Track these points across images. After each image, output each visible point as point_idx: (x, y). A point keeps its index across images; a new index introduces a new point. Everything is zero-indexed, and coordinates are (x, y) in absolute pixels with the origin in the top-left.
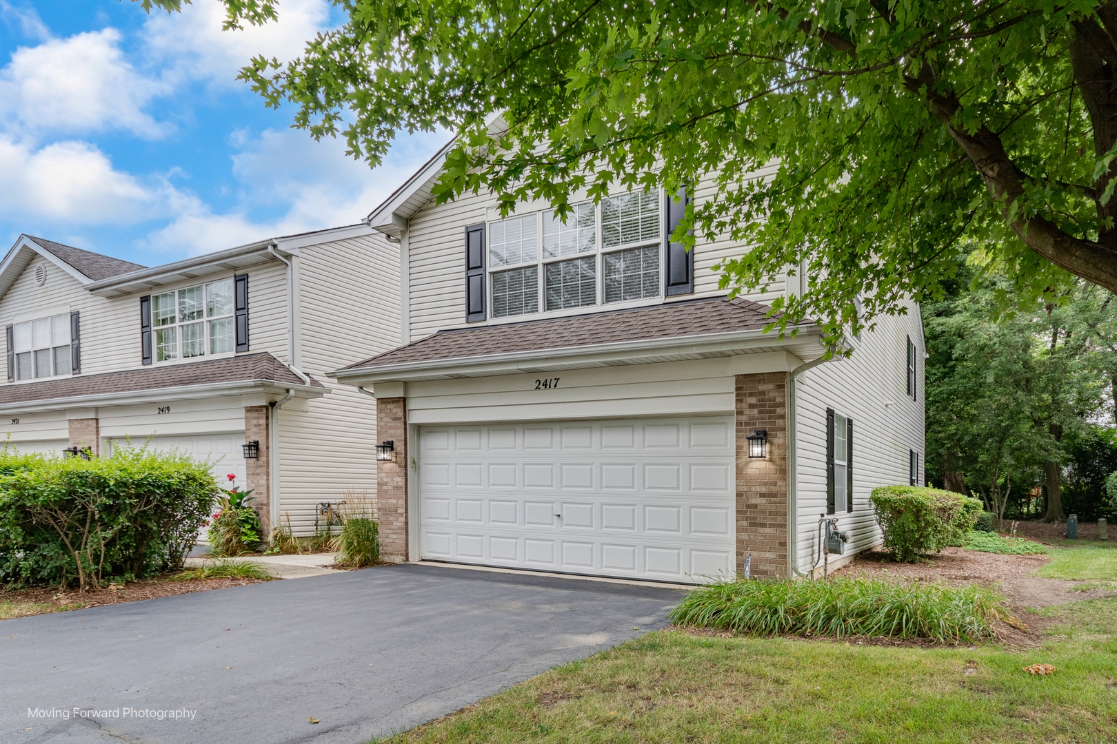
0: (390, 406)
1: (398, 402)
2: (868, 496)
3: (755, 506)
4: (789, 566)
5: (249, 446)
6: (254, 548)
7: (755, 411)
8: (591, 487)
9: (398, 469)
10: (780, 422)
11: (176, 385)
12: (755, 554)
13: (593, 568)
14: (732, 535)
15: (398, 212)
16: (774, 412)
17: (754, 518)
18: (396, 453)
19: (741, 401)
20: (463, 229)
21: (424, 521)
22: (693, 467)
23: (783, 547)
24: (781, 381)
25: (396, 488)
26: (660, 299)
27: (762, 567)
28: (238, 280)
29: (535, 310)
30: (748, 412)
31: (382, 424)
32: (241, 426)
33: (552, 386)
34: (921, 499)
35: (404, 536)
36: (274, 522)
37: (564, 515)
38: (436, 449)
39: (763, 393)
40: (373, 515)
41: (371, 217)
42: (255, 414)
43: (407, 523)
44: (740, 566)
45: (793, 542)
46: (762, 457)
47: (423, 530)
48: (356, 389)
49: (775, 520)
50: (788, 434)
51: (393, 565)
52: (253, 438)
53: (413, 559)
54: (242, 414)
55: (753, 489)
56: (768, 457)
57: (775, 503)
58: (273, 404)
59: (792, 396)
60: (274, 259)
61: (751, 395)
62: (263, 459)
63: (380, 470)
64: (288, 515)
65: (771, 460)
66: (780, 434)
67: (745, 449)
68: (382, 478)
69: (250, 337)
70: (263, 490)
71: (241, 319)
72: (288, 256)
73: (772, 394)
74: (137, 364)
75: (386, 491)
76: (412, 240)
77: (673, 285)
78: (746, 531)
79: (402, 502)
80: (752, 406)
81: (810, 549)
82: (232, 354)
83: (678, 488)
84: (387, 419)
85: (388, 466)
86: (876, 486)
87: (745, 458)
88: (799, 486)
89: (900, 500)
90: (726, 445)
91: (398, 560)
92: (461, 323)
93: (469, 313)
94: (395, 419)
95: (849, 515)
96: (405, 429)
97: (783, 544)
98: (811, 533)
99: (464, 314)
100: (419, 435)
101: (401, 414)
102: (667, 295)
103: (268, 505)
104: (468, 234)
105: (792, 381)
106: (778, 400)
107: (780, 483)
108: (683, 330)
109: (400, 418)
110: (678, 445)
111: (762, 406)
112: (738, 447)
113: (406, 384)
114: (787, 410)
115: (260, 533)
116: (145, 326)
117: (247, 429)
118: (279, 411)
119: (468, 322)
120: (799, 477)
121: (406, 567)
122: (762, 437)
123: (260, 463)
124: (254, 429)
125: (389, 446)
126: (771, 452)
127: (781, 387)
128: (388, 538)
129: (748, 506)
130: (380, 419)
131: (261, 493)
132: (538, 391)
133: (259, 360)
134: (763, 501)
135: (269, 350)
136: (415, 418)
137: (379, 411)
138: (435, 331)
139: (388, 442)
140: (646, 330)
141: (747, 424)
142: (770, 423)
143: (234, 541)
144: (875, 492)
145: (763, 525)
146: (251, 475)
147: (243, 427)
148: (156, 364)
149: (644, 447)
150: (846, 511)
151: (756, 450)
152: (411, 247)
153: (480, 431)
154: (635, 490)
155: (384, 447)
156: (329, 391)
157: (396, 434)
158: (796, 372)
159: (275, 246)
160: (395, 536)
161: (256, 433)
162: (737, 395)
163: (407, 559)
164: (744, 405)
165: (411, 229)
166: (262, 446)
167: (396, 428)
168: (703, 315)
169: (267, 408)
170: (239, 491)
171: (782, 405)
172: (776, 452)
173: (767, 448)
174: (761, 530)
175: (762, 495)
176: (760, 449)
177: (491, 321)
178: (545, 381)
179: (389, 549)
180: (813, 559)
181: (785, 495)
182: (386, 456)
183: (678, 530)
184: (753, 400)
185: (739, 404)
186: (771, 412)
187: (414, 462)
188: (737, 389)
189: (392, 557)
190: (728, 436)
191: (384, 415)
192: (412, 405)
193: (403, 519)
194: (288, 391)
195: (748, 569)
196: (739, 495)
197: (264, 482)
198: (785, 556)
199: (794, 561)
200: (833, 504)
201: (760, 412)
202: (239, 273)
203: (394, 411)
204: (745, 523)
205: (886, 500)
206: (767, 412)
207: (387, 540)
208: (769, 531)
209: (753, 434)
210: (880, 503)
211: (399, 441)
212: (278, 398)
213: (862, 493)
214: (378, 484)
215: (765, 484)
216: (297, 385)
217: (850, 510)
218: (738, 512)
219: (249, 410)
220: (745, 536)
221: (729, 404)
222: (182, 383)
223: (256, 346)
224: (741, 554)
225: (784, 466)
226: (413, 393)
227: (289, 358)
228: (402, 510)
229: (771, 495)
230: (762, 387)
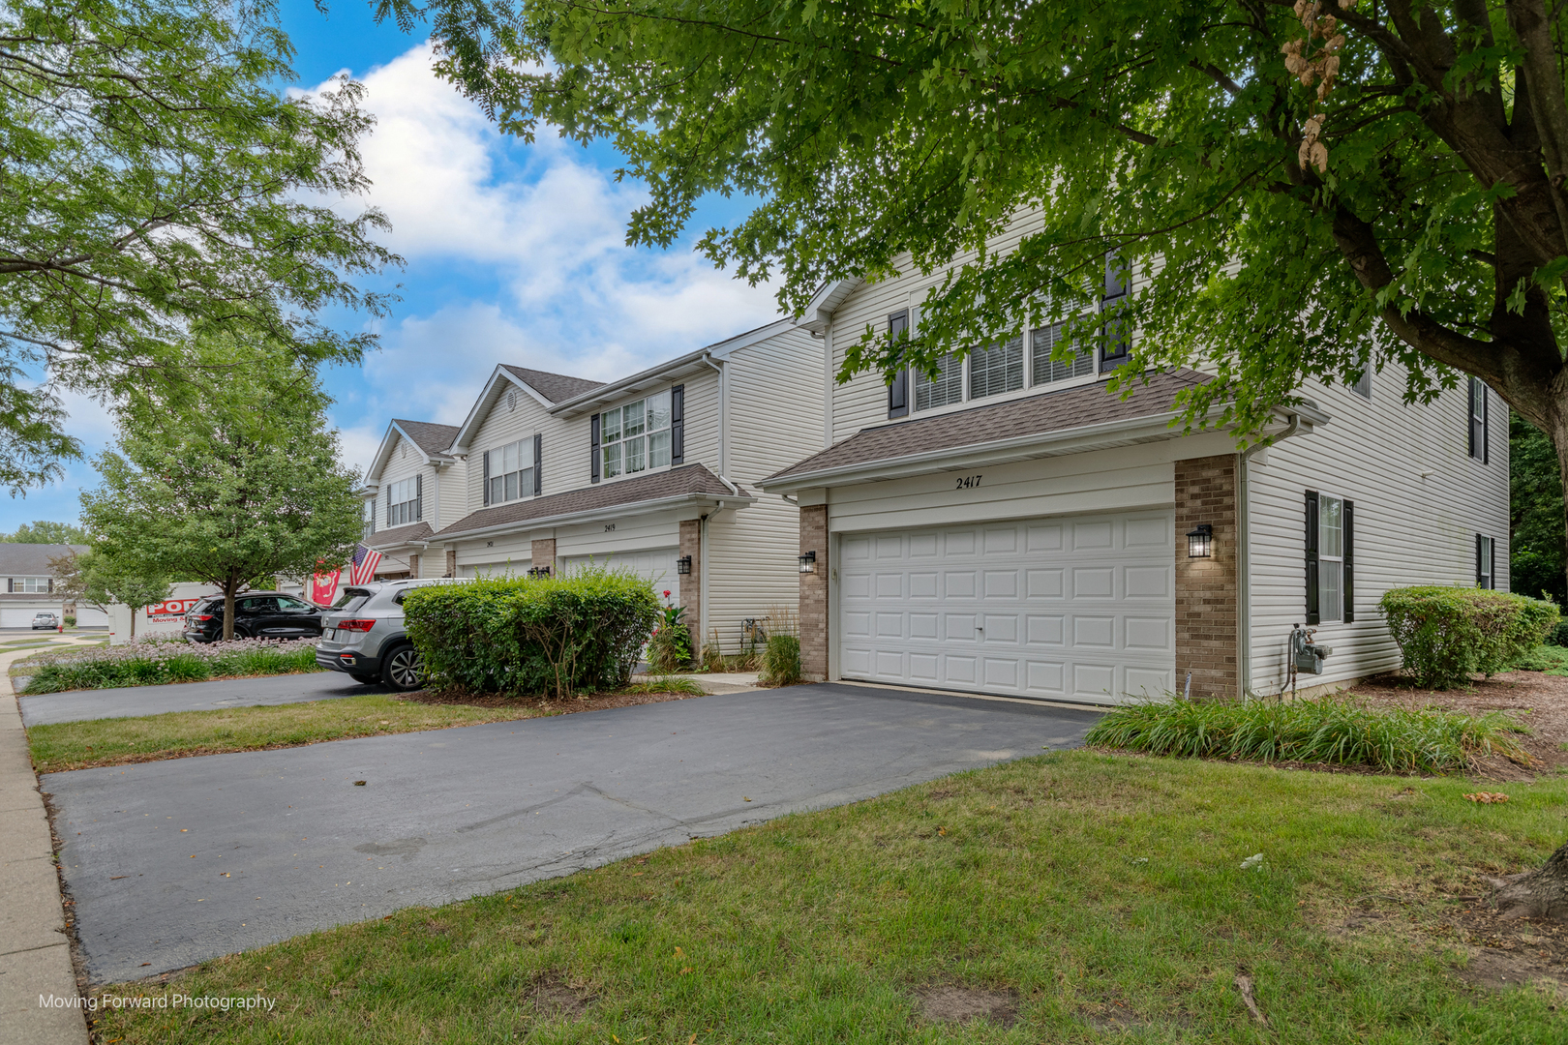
0: (813, 514)
1: (820, 509)
2: (1380, 600)
3: (1199, 615)
4: (1240, 687)
5: (683, 562)
6: (686, 666)
7: (1199, 502)
8: (1015, 596)
9: (820, 582)
10: (1227, 514)
11: (621, 502)
12: (1197, 672)
13: (1022, 689)
14: (1171, 651)
15: (824, 308)
16: (1221, 502)
17: (1196, 629)
18: (818, 564)
19: (1182, 491)
20: (886, 318)
22: (1128, 570)
23: (1232, 663)
24: (1228, 464)
25: (817, 601)
26: (1093, 377)
27: (1206, 688)
28: (674, 392)
29: (958, 400)
30: (1189, 503)
31: (805, 532)
32: (675, 541)
33: (974, 484)
35: (824, 653)
36: (704, 638)
37: (986, 628)
38: (859, 560)
39: (1208, 480)
40: (795, 631)
42: (688, 529)
43: (827, 639)
44: (1180, 686)
45: (1245, 658)
46: (1204, 556)
47: (844, 646)
48: (780, 496)
49: (1222, 631)
50: (1238, 528)
51: (814, 684)
52: (687, 553)
53: (833, 679)
54: (677, 529)
55: (1196, 594)
56: (1213, 556)
57: (1222, 610)
58: (704, 517)
59: (1244, 482)
60: (707, 367)
61: (1194, 483)
62: (695, 574)
63: (803, 583)
64: (716, 632)
65: (1217, 560)
66: (1227, 528)
67: (1186, 548)
68: (804, 591)
69: (685, 449)
70: (694, 606)
71: (677, 430)
72: (720, 363)
73: (1218, 481)
74: (587, 483)
75: (808, 605)
76: (836, 335)
77: (1108, 359)
78: (1187, 644)
79: (823, 616)
80: (1194, 497)
82: (668, 467)
83: (1111, 595)
84: (809, 529)
85: (810, 578)
86: (1387, 590)
87: (1185, 559)
88: (1252, 589)
89: (1418, 604)
90: (1166, 543)
91: (819, 678)
92: (883, 420)
93: (891, 408)
94: (818, 528)
95: (1345, 626)
96: (827, 538)
97: (1232, 660)
99: (886, 409)
100: (840, 545)
101: (822, 522)
102: (1101, 372)
103: (698, 621)
104: (891, 322)
105: (1243, 464)
106: (1226, 488)
107: (1228, 587)
108: (1115, 413)
109: (822, 527)
110: (1111, 545)
111: (1206, 495)
112: (1178, 546)
113: (828, 489)
114: (1237, 499)
115: (691, 650)
116: (595, 445)
117: (682, 544)
118: (710, 524)
119: (890, 418)
120: (1252, 579)
121: (826, 685)
122: (1206, 532)
123: (693, 578)
124: (687, 544)
125: (810, 557)
126: (1217, 550)
127: (1229, 472)
128: (809, 655)
129: (1190, 615)
130: (802, 528)
131: (692, 610)
132: (960, 491)
133: (692, 473)
134: (1208, 608)
135: (702, 462)
136: (837, 526)
137: (803, 520)
138: (857, 430)
139: (811, 553)
140: (1074, 416)
141: (1188, 518)
142: (1216, 516)
143: (669, 658)
144: (1387, 595)
145: (1208, 637)
146: (684, 591)
147: (677, 542)
148: (604, 481)
149: (1073, 549)
150: (1341, 622)
151: (1198, 548)
152: (835, 342)
153: (900, 537)
154: (1063, 599)
156: (756, 501)
157: (817, 544)
158: (1249, 453)
159: (708, 355)
160: (815, 653)
161: (689, 548)
162: (1177, 484)
163: (827, 678)
164: (1185, 496)
165: (836, 322)
166: (694, 562)
167: (818, 537)
168: (1140, 393)
169: (699, 520)
170: (674, 607)
171: (1231, 493)
172: (1223, 549)
173: (1213, 545)
174: (1205, 643)
175: (1207, 602)
176: (1201, 547)
177: (913, 416)
178: (967, 480)
179: (810, 667)
181: (1233, 601)
182: (808, 567)
183: (1111, 645)
184: (1195, 490)
185: (1180, 495)
186: (1216, 502)
187: (835, 574)
188: (1177, 477)
189: (813, 676)
190: (1166, 533)
191: (806, 524)
192: (834, 512)
193: (823, 635)
194: (718, 502)
195: (1187, 689)
196: (1179, 602)
197: (695, 598)
198: (1234, 675)
199: (1246, 680)
200: (1316, 612)
201: (1204, 503)
202: (676, 384)
203: (816, 519)
204: (1186, 635)
205: (1402, 604)
206: (1212, 503)
207: (808, 658)
208: (1215, 644)
209: (1196, 529)
211: (821, 551)
212: (709, 511)
213: (1372, 596)
214: (801, 598)
215: (1210, 588)
216: (727, 496)
217: (1349, 619)
218: (1178, 622)
219: (684, 524)
220: (1186, 650)
221: (1169, 496)
222: (626, 500)
223: (688, 460)
224: (1182, 672)
225: (1233, 567)
226: (834, 500)
227: (719, 468)
228: (822, 626)
229: (1218, 601)
230: (1207, 474)
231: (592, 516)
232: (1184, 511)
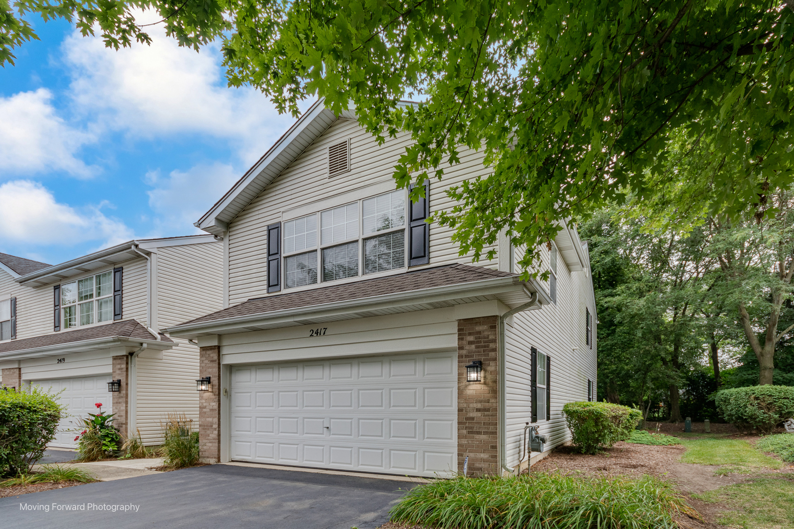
0: (208, 352)
1: (214, 349)
2: (562, 409)
3: (473, 419)
4: (499, 464)
5: (113, 384)
6: (115, 456)
7: (473, 346)
8: (351, 406)
9: (213, 397)
10: (492, 354)
12: (472, 455)
13: (352, 466)
14: (455, 441)
15: (219, 218)
16: (488, 346)
17: (471, 428)
18: (213, 385)
19: (462, 339)
20: (266, 228)
21: (234, 433)
22: (426, 390)
23: (494, 449)
24: (494, 322)
25: (212, 410)
26: (405, 270)
27: (477, 465)
28: (116, 271)
29: (315, 282)
30: (467, 347)
31: (203, 365)
32: (109, 369)
33: (322, 333)
34: (599, 410)
35: (217, 444)
36: (130, 435)
37: (332, 427)
38: (244, 382)
39: (479, 333)
40: (195, 428)
41: (200, 222)
42: (119, 361)
43: (219, 435)
44: (460, 464)
45: (503, 446)
46: (477, 381)
48: (187, 341)
49: (488, 429)
50: (499, 363)
51: (209, 465)
52: (117, 378)
53: (224, 461)
54: (110, 361)
55: (471, 405)
56: (482, 381)
57: (488, 416)
58: (131, 354)
59: (502, 334)
60: (139, 256)
61: (470, 334)
62: (124, 392)
63: (201, 397)
64: (138, 431)
65: (485, 383)
66: (492, 363)
67: (465, 376)
68: (202, 403)
69: (123, 310)
70: (123, 413)
71: (118, 298)
72: (149, 254)
73: (486, 333)
74: (51, 331)
75: (205, 413)
76: (231, 238)
77: (414, 258)
78: (465, 437)
79: (216, 420)
80: (470, 343)
81: (518, 449)
82: (111, 322)
83: (415, 406)
84: (206, 362)
85: (207, 394)
86: (566, 402)
87: (465, 383)
88: (507, 402)
89: (584, 411)
90: (451, 373)
91: (212, 461)
92: (263, 293)
93: (269, 286)
94: (212, 361)
95: (548, 422)
96: (219, 368)
97: (494, 447)
98: (518, 437)
99: (265, 287)
100: (231, 373)
101: (216, 357)
102: (409, 267)
103: (126, 424)
104: (269, 231)
105: (502, 323)
106: (491, 337)
107: (492, 401)
108: (417, 287)
109: (215, 361)
110: (415, 374)
111: (478, 342)
112: (460, 374)
113: (220, 336)
114: (498, 345)
115: (119, 443)
116: (56, 305)
117: (114, 372)
118: (137, 358)
119: (268, 292)
120: (507, 396)
121: (218, 468)
122: (478, 366)
123: (122, 395)
124: (118, 372)
125: (208, 381)
126: (485, 377)
127: (493, 327)
128: (206, 446)
129: (467, 419)
130: (202, 362)
131: (121, 416)
132: (312, 338)
133: (125, 324)
134: (479, 414)
135: (135, 318)
136: (227, 360)
137: (202, 356)
138: (245, 300)
139: (207, 378)
140: (390, 289)
141: (466, 356)
142: (485, 355)
143: (95, 450)
144: (566, 406)
145: (479, 433)
146: (116, 403)
147: (111, 371)
148: (63, 330)
149: (390, 377)
150: (545, 420)
151: (473, 376)
152: (231, 242)
153: (273, 368)
154: (383, 408)
155: (202, 381)
156: (176, 345)
157: (212, 372)
158: (505, 316)
159: (137, 246)
160: (210, 444)
161: (119, 374)
162: (459, 335)
163: (219, 461)
164: (464, 342)
165: (231, 230)
166: (123, 384)
167: (212, 368)
168: (435, 277)
169: (127, 357)
170: (104, 415)
171: (494, 341)
172: (489, 377)
173: (482, 374)
174: (477, 436)
175: (478, 410)
176: (476, 375)
177: (284, 291)
178: (316, 330)
179: (207, 454)
180: (520, 456)
181: (496, 410)
182: (205, 387)
183: (415, 437)
184: (471, 338)
185: (461, 342)
186: (485, 346)
187: (226, 392)
188: (459, 330)
189: (208, 459)
190: (452, 367)
191: (204, 359)
192: (224, 351)
193: (216, 432)
194: (141, 344)
195: (466, 467)
196: (460, 410)
197: (123, 408)
198: (496, 457)
199: (503, 459)
200: (536, 415)
201: (477, 347)
202: (116, 266)
203: (212, 355)
204: (465, 432)
205: (574, 411)
206: (482, 347)
207: (205, 447)
208: (483, 437)
209: (471, 363)
210: (570, 413)
211: (215, 377)
212: (136, 350)
213: (557, 406)
214: (200, 407)
215: (481, 402)
216: (150, 341)
217: (548, 419)
218: (459, 423)
219: (115, 358)
220: (464, 441)
221: (453, 342)
223: (126, 316)
224: (462, 455)
225: (496, 388)
226: (224, 343)
227: (148, 322)
228: (216, 426)
229: (485, 410)
230: (479, 328)
232: (464, 352)
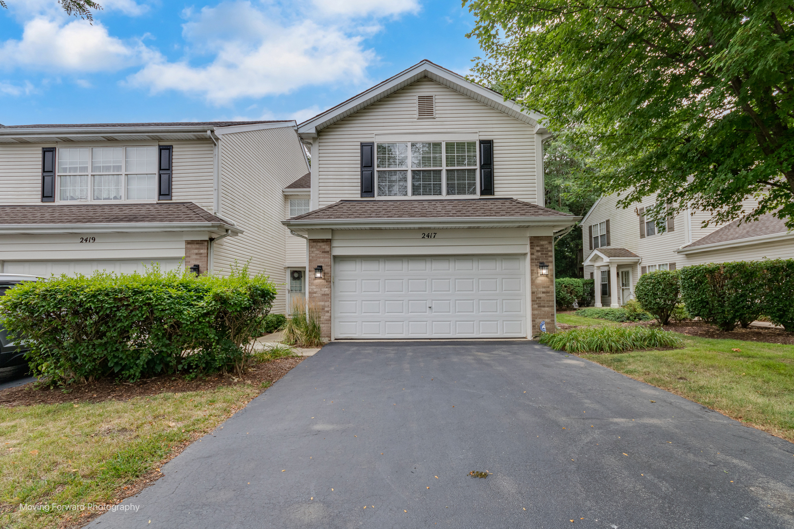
0: (319, 244)
1: (325, 242)
3: (541, 298)
4: (555, 325)
5: (194, 269)
7: (540, 253)
8: (449, 291)
9: (325, 283)
10: (551, 259)
13: (451, 335)
16: (548, 254)
17: (540, 303)
18: (325, 273)
19: (533, 248)
20: (359, 144)
21: (338, 315)
22: (503, 280)
24: (550, 240)
25: (324, 295)
26: (477, 197)
28: (161, 149)
29: (406, 195)
30: (536, 254)
31: (313, 255)
32: (182, 254)
33: (432, 237)
35: (329, 325)
37: (433, 307)
38: (347, 273)
39: (543, 245)
42: (194, 246)
43: (330, 317)
46: (546, 275)
49: (549, 304)
51: (325, 343)
52: (194, 263)
54: (183, 245)
55: (539, 290)
57: (550, 296)
58: (212, 240)
61: (537, 246)
63: (312, 284)
66: (550, 264)
67: (535, 271)
68: (312, 289)
69: (173, 190)
71: (165, 178)
72: (217, 139)
73: (546, 246)
74: (33, 200)
75: (316, 297)
76: (321, 144)
77: (484, 190)
78: (537, 310)
79: (328, 303)
80: (538, 251)
82: (155, 201)
84: (316, 252)
85: (318, 281)
87: (536, 276)
91: (325, 340)
92: (358, 197)
93: (363, 192)
94: (323, 252)
96: (330, 258)
97: (553, 315)
99: (359, 192)
100: (334, 262)
101: (327, 249)
102: (481, 195)
104: (362, 147)
106: (549, 249)
107: (550, 287)
110: (496, 269)
111: (542, 251)
113: (333, 231)
114: (553, 254)
116: (47, 171)
117: (188, 256)
118: (216, 245)
119: (362, 197)
122: (542, 266)
124: (194, 257)
125: (320, 269)
127: (551, 243)
129: (537, 298)
130: (310, 252)
132: (423, 239)
133: (192, 208)
134: (544, 295)
135: (193, 201)
136: (337, 252)
137: (310, 247)
138: (338, 200)
141: (536, 259)
142: (547, 259)
145: (544, 307)
148: (61, 202)
149: (479, 271)
151: (544, 272)
153: (379, 261)
154: (474, 292)
157: (323, 262)
159: (212, 132)
160: (322, 325)
161: (196, 259)
162: (531, 246)
163: (331, 339)
164: (534, 250)
165: (321, 137)
166: (202, 268)
167: (323, 258)
169: (207, 242)
171: (552, 251)
172: (550, 272)
174: (543, 309)
175: (543, 293)
177: (377, 198)
178: (428, 234)
181: (553, 292)
182: (318, 275)
184: (538, 248)
185: (532, 250)
187: (333, 279)
188: (531, 243)
191: (313, 249)
192: (336, 244)
193: (329, 314)
195: (544, 327)
196: (533, 293)
198: (554, 321)
201: (542, 254)
202: (162, 143)
203: (323, 247)
204: (536, 306)
206: (545, 254)
208: (546, 309)
211: (325, 266)
215: (545, 287)
218: (533, 301)
219: (189, 243)
220: (536, 312)
221: (526, 250)
223: (178, 196)
224: (535, 321)
225: (553, 279)
226: (336, 237)
227: (214, 208)
228: (328, 309)
229: (547, 292)
230: (542, 243)
231: (72, 228)
232: (534, 257)
